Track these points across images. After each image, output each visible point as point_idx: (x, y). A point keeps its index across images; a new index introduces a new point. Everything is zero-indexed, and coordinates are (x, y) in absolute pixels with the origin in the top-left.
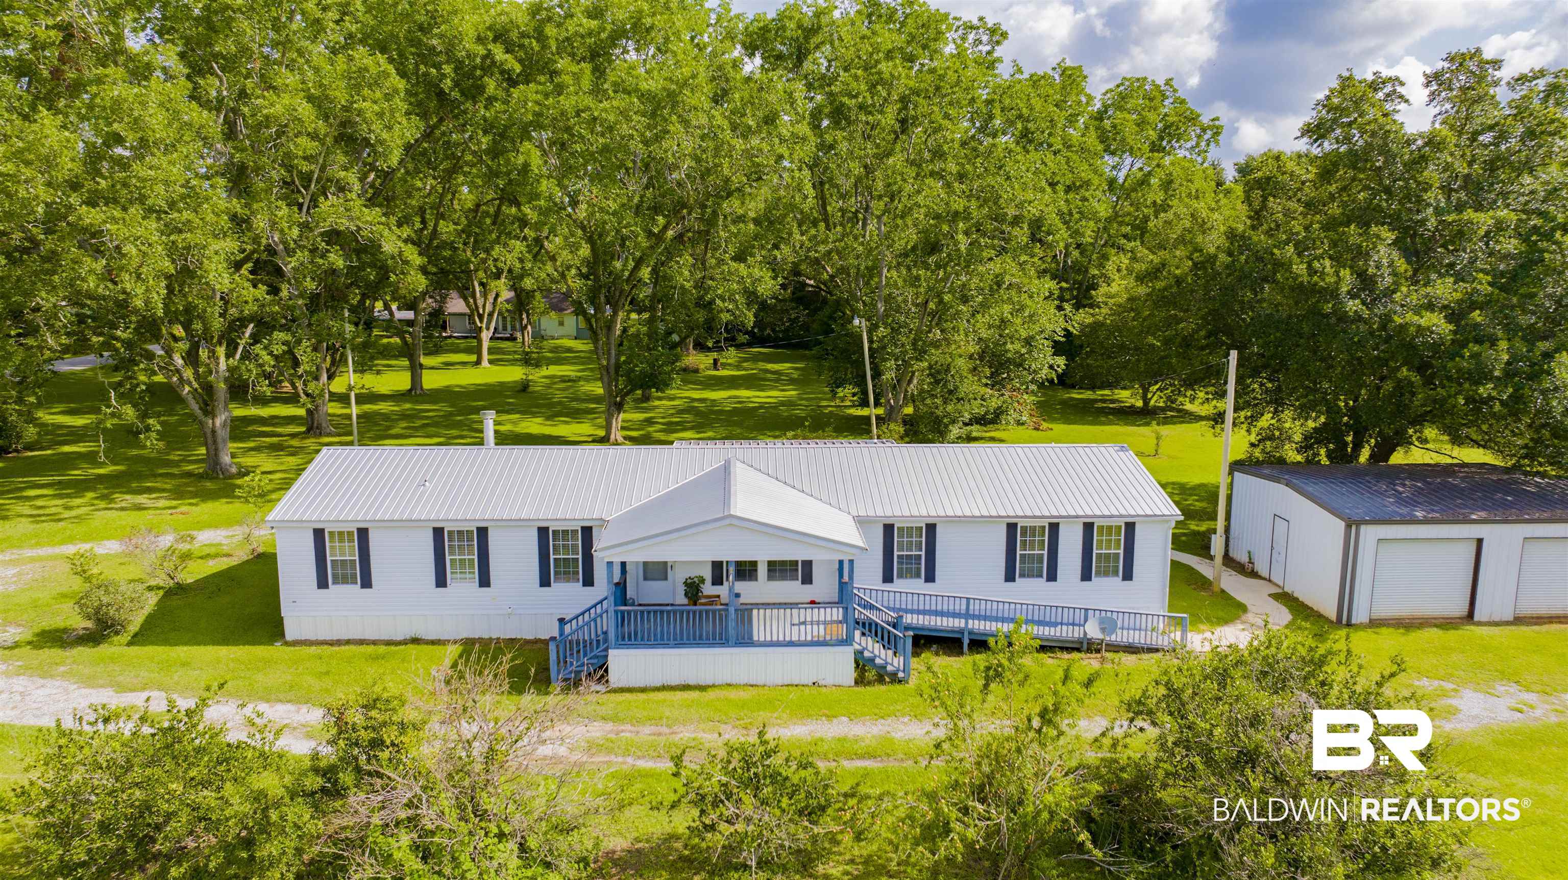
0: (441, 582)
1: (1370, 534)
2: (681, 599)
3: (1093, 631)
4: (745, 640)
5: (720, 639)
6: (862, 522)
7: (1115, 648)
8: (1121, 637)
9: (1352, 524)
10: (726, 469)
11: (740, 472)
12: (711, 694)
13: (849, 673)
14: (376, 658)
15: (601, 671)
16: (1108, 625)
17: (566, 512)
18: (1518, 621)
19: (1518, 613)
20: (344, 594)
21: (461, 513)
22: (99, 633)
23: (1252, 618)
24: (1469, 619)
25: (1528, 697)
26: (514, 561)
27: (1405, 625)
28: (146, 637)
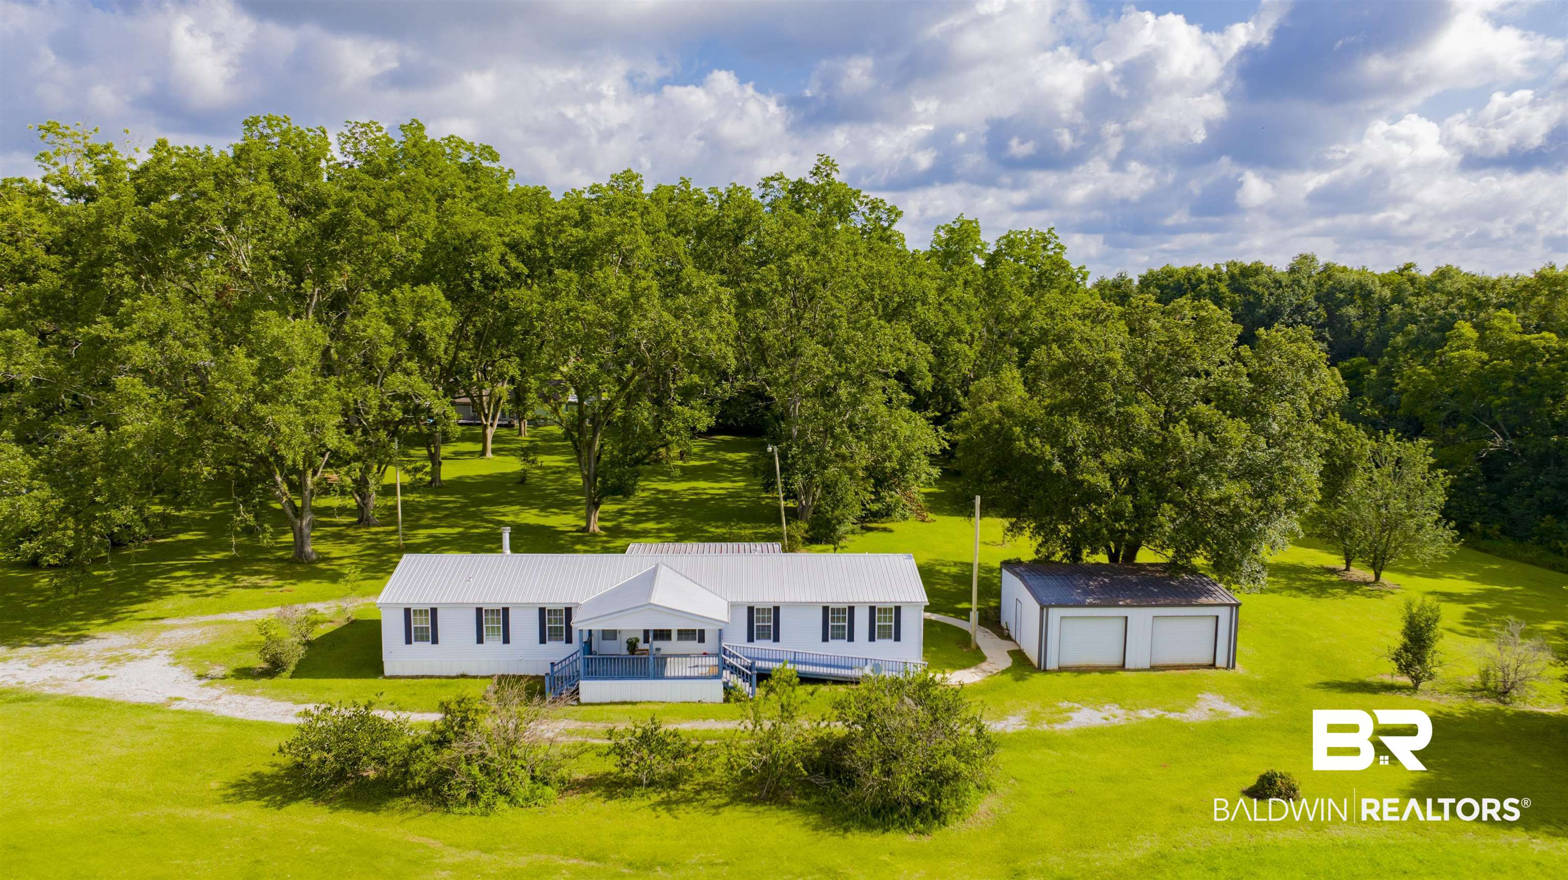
0: (480, 640)
1: (1055, 614)
2: (625, 652)
3: (868, 671)
4: (659, 675)
5: (645, 676)
6: (733, 606)
9: (1044, 607)
10: (655, 571)
11: (663, 572)
12: (639, 707)
13: (720, 695)
14: (441, 686)
15: (575, 693)
16: (878, 668)
17: (556, 599)
18: (1153, 668)
19: (1153, 664)
20: (421, 648)
21: (493, 599)
22: (274, 668)
23: (984, 665)
24: (1122, 667)
25: (1119, 712)
26: (524, 628)
27: (1083, 670)
28: (300, 673)
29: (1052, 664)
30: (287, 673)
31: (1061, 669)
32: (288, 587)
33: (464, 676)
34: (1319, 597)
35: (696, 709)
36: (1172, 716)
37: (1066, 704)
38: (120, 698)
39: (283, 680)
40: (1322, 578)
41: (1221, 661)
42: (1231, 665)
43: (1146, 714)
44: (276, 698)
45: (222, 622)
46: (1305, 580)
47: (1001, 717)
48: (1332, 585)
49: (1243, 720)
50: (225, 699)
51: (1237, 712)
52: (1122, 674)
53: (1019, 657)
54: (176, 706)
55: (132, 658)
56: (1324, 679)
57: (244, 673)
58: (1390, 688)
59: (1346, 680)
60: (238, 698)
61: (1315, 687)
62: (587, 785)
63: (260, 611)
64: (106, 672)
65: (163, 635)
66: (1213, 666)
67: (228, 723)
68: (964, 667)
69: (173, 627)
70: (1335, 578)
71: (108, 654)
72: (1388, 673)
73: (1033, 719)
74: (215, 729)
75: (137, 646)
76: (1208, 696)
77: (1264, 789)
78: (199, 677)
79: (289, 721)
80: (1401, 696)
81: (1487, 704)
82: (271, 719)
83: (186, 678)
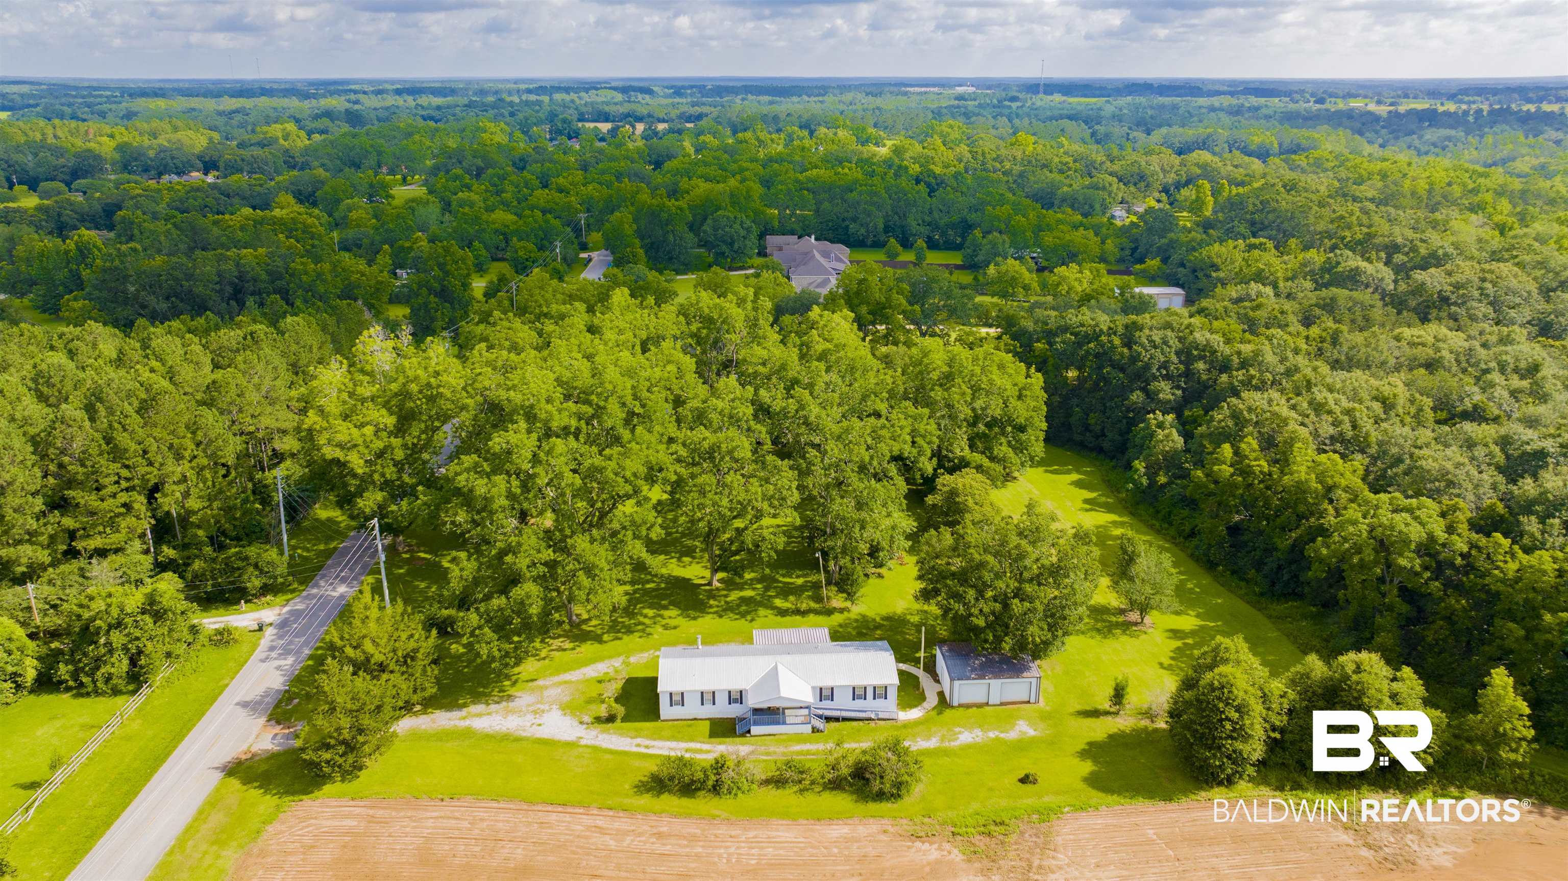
0: (702, 704)
1: (957, 683)
3: (873, 716)
4: (784, 723)
5: (778, 723)
6: (813, 688)
7: (879, 719)
8: (881, 716)
9: (952, 680)
10: (776, 668)
11: (780, 667)
12: (776, 737)
13: (810, 730)
14: (689, 726)
15: (749, 732)
16: (879, 712)
17: (735, 686)
18: (1002, 704)
19: (1004, 700)
20: (677, 708)
21: (708, 687)
22: (611, 719)
23: (925, 704)
24: (987, 704)
25: (980, 734)
26: (722, 699)
27: (968, 706)
28: (624, 720)
29: (955, 703)
30: (619, 720)
31: (960, 706)
32: (578, 649)
33: (692, 720)
34: (1105, 637)
35: (799, 738)
36: (1002, 735)
37: (957, 729)
38: (557, 738)
39: (618, 723)
40: (1114, 619)
41: (1032, 700)
42: (1037, 702)
43: (991, 735)
44: (621, 735)
45: (566, 682)
46: (1104, 621)
47: (928, 738)
48: (1117, 625)
49: (1034, 737)
50: (601, 737)
51: (1032, 732)
52: (987, 708)
53: (941, 694)
54: (583, 742)
55: (543, 711)
56: (1079, 708)
57: (598, 720)
58: (1107, 713)
59: (1088, 708)
60: (605, 736)
61: (1072, 714)
62: (767, 782)
63: (577, 672)
64: (538, 721)
65: (546, 693)
66: (1029, 702)
67: (611, 752)
68: (916, 706)
69: (546, 688)
70: (1121, 619)
71: (531, 709)
73: (942, 741)
74: (608, 756)
75: (538, 702)
76: (1021, 722)
77: (1024, 780)
78: (581, 723)
79: (635, 749)
80: (1109, 719)
81: (1145, 723)
82: (627, 749)
83: (576, 723)
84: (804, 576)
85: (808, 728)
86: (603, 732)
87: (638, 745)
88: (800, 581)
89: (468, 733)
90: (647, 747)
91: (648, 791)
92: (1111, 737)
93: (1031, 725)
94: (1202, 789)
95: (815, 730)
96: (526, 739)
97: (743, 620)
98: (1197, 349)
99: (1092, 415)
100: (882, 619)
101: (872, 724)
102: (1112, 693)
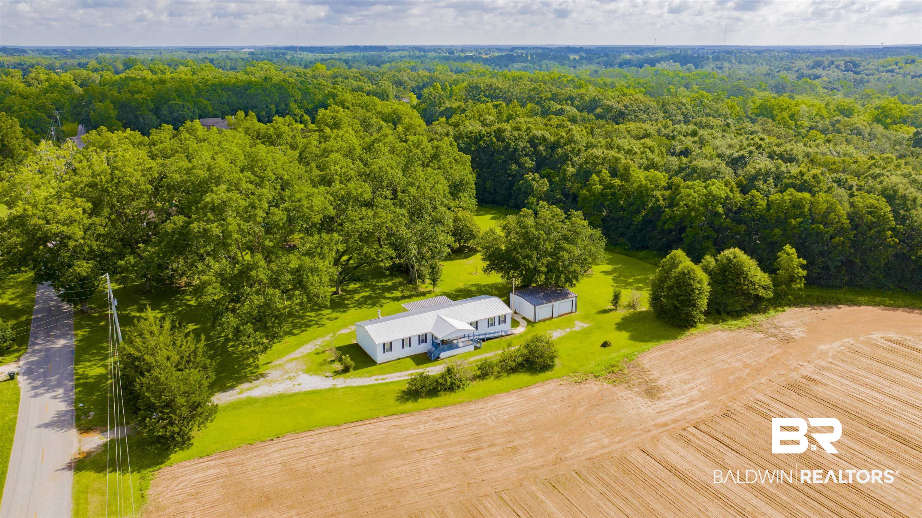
0: (403, 348)
1: (538, 307)
3: (503, 334)
4: (459, 347)
5: (454, 348)
7: (506, 335)
8: (508, 333)
9: (535, 306)
11: (441, 316)
12: (456, 357)
13: (474, 348)
14: (400, 363)
15: (438, 358)
16: (505, 332)
17: (422, 332)
18: (559, 316)
20: (388, 354)
21: (406, 335)
22: (346, 370)
23: (521, 324)
25: (562, 331)
26: (414, 342)
27: (544, 320)
28: (355, 369)
29: (537, 321)
30: (351, 370)
31: (540, 321)
33: (399, 359)
35: (469, 353)
36: (573, 330)
37: (549, 331)
38: (319, 388)
39: (352, 372)
41: (574, 311)
42: (576, 311)
43: (568, 330)
44: (361, 377)
45: (294, 359)
49: (588, 327)
50: (347, 381)
51: (586, 325)
52: (553, 319)
53: (524, 318)
54: (339, 387)
55: (295, 377)
56: (596, 310)
57: (337, 373)
58: (610, 310)
59: (601, 310)
60: (350, 380)
61: (596, 314)
62: (475, 378)
63: (296, 352)
64: (296, 383)
65: (286, 367)
66: (572, 312)
67: (363, 387)
68: (518, 326)
69: (284, 364)
71: (284, 377)
72: (610, 306)
74: (363, 390)
75: (286, 373)
76: (577, 322)
77: (605, 345)
78: (327, 377)
79: (376, 382)
80: (614, 312)
81: (631, 311)
82: (371, 383)
83: (324, 378)
84: (390, 280)
85: (472, 348)
86: (347, 378)
87: (376, 380)
88: (390, 283)
89: (251, 402)
90: (382, 379)
91: (408, 400)
92: (623, 319)
93: (583, 322)
94: (685, 331)
95: (476, 348)
96: (299, 393)
97: (376, 307)
98: (537, 139)
99: (486, 182)
100: (456, 292)
101: (503, 338)
102: (612, 298)
